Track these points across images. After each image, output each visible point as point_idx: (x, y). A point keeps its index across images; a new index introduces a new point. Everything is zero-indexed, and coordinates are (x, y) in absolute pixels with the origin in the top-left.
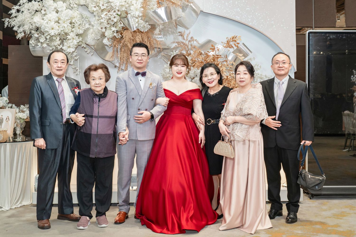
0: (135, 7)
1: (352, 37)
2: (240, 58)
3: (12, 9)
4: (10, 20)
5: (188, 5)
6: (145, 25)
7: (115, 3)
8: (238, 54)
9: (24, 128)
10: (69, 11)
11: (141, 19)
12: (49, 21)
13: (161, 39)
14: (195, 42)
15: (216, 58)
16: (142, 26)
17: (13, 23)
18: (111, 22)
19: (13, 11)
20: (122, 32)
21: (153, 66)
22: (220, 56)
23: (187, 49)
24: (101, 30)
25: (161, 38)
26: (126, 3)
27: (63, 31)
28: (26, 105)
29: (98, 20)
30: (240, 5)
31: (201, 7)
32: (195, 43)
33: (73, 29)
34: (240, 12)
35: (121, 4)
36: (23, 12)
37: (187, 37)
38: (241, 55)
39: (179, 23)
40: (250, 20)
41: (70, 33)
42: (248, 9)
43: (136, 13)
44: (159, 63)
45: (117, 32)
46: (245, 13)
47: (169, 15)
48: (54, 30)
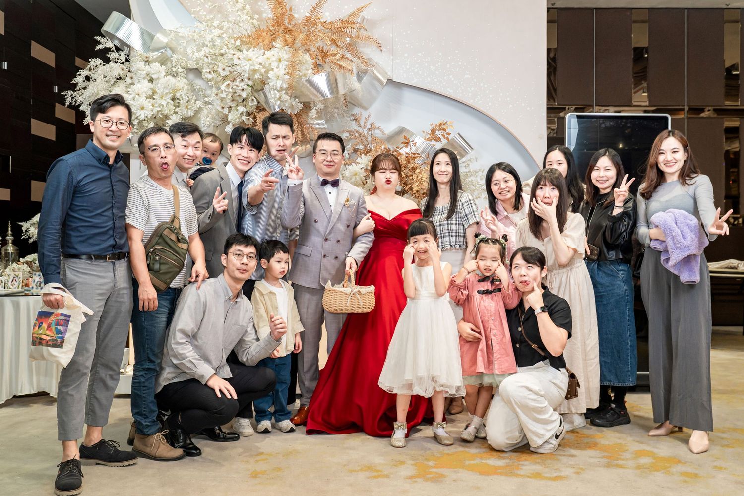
0: (275, 74)
1: (643, 124)
3: (78, 76)
4: (76, 94)
5: (367, 69)
6: (293, 103)
7: (243, 66)
10: (169, 80)
11: (285, 93)
12: (137, 96)
13: (321, 126)
14: (377, 131)
15: (411, 157)
16: (287, 105)
17: (80, 99)
19: (79, 80)
20: (256, 114)
21: (310, 171)
22: (418, 154)
23: (366, 143)
24: (222, 111)
25: (322, 124)
27: (160, 113)
29: (216, 95)
30: (453, 70)
31: (389, 74)
32: (377, 133)
33: (177, 110)
34: (455, 82)
35: (252, 68)
36: (95, 80)
37: (365, 123)
39: (350, 102)
40: (470, 94)
41: (172, 115)
42: (468, 76)
43: (276, 83)
45: (249, 114)
46: (462, 83)
47: (334, 86)
48: (145, 111)
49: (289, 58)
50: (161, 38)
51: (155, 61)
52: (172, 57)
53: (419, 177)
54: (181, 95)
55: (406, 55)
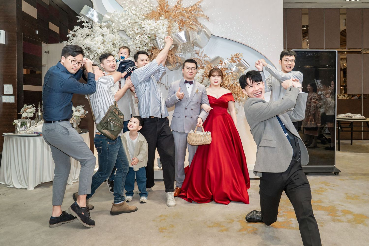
0: (162, 31)
2: (242, 70)
3: (69, 34)
4: (68, 42)
5: (202, 30)
7: (147, 28)
8: (240, 67)
9: (80, 123)
10: (111, 35)
12: (97, 43)
18: (143, 43)
19: (70, 36)
20: (152, 50)
22: (227, 68)
23: (201, 63)
24: (136, 49)
25: (182, 55)
26: (155, 28)
27: (107, 50)
28: (81, 105)
29: (134, 42)
30: (241, 30)
31: (211, 32)
32: (207, 59)
33: (115, 49)
34: (242, 36)
35: (151, 28)
36: (77, 36)
37: (201, 54)
38: (242, 68)
39: (195, 44)
40: (249, 41)
42: (248, 33)
43: (162, 35)
44: (180, 74)
45: (148, 50)
46: (245, 36)
47: (188, 37)
48: (100, 50)
49: (168, 24)
50: (107, 17)
51: (105, 27)
52: (112, 25)
53: (228, 79)
54: (116, 42)
55: (219, 23)
